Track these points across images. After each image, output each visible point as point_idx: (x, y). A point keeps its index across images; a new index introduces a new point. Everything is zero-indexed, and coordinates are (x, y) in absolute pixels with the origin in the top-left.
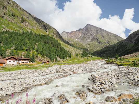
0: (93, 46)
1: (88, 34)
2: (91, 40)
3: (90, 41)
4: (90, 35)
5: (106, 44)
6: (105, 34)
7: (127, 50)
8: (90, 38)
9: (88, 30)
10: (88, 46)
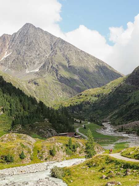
0: (45, 87)
1: (28, 53)
2: (37, 70)
3: (37, 73)
4: (34, 56)
5: (78, 84)
6: (74, 58)
7: (132, 104)
8: (34, 63)
9: (29, 42)
10: (33, 87)
